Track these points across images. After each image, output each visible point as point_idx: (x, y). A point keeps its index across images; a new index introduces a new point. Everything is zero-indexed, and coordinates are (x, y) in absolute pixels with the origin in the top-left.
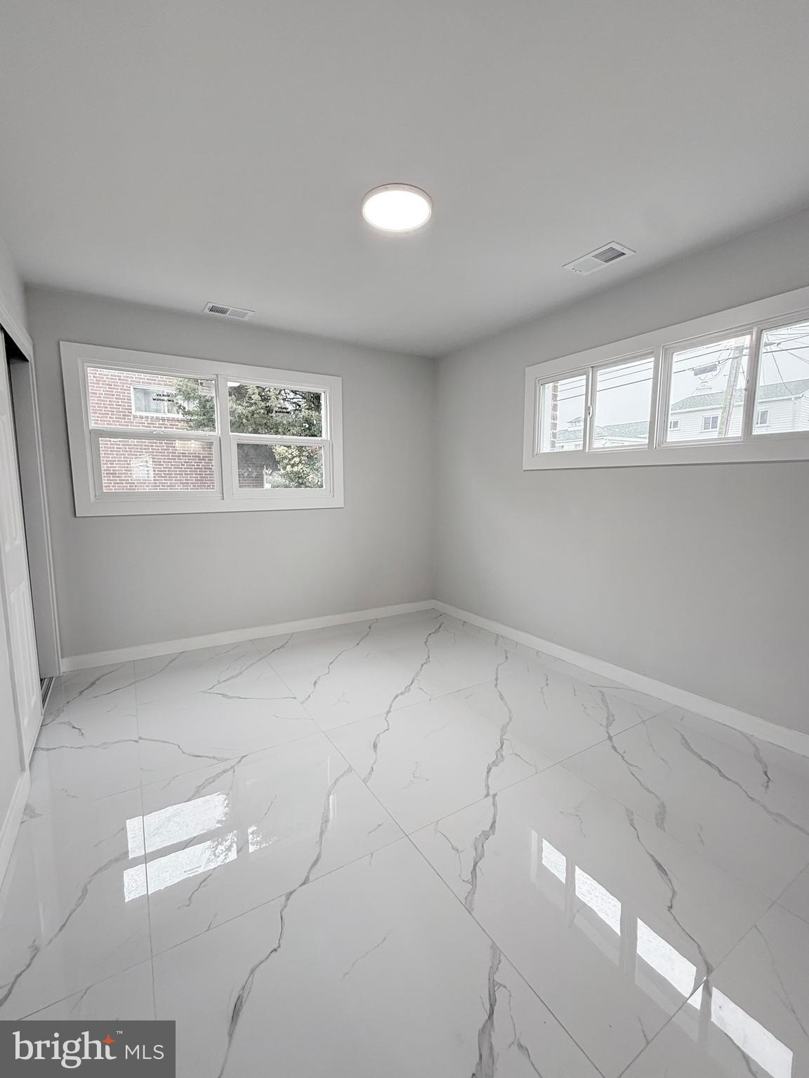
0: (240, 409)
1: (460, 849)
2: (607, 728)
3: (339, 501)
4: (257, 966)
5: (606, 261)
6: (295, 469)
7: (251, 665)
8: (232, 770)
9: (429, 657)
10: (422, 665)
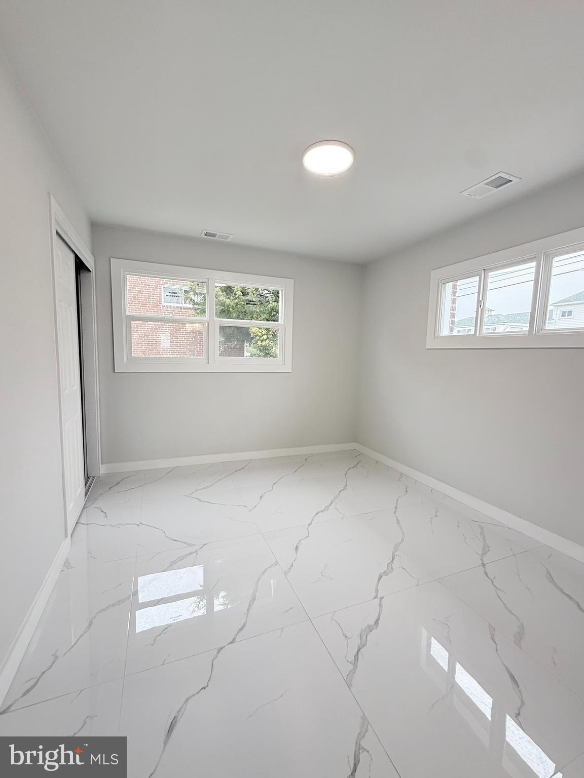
0: (228, 301)
1: (349, 636)
2: (482, 557)
3: (288, 368)
4: (190, 698)
5: (496, 187)
6: (264, 343)
7: (220, 480)
8: (196, 553)
9: (346, 486)
10: (340, 492)
